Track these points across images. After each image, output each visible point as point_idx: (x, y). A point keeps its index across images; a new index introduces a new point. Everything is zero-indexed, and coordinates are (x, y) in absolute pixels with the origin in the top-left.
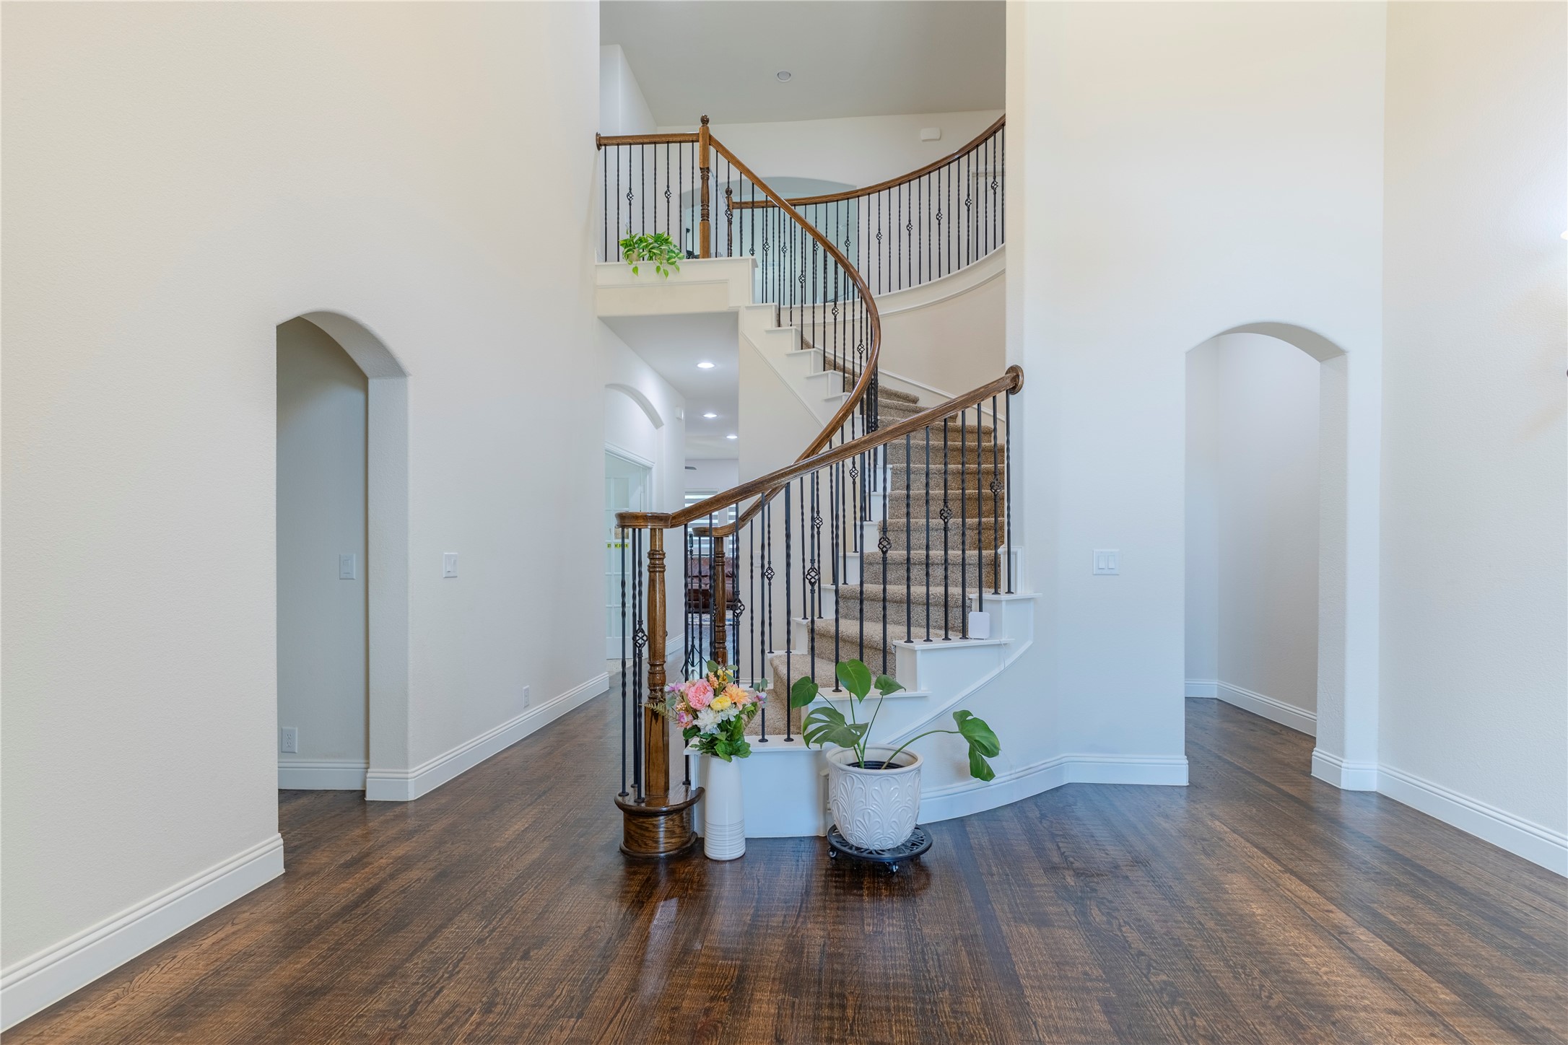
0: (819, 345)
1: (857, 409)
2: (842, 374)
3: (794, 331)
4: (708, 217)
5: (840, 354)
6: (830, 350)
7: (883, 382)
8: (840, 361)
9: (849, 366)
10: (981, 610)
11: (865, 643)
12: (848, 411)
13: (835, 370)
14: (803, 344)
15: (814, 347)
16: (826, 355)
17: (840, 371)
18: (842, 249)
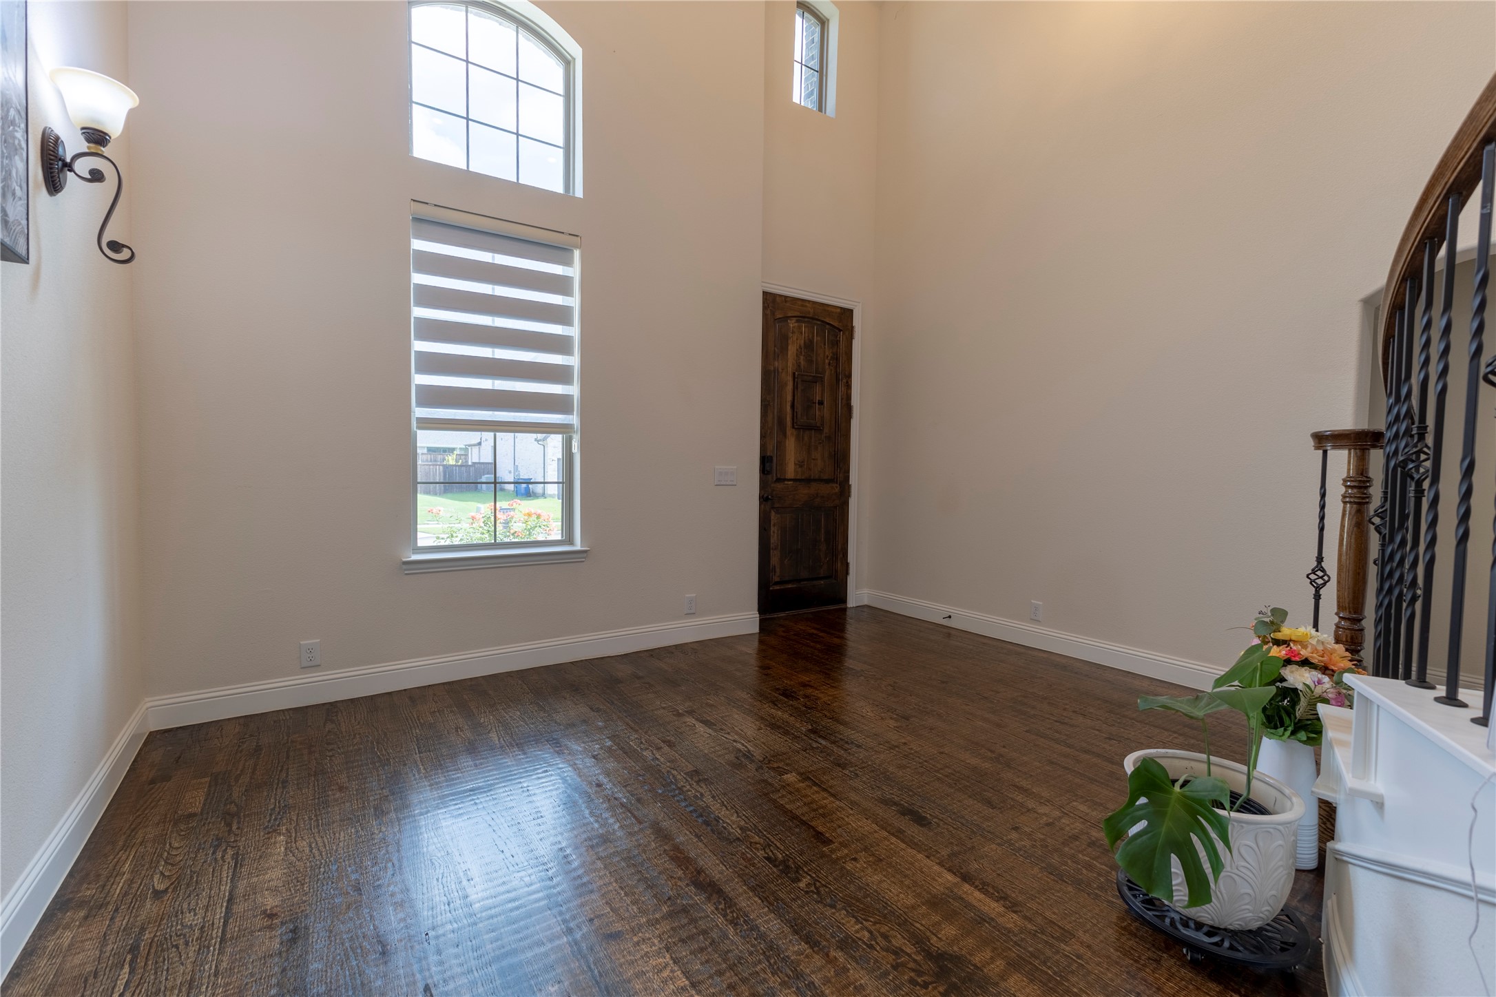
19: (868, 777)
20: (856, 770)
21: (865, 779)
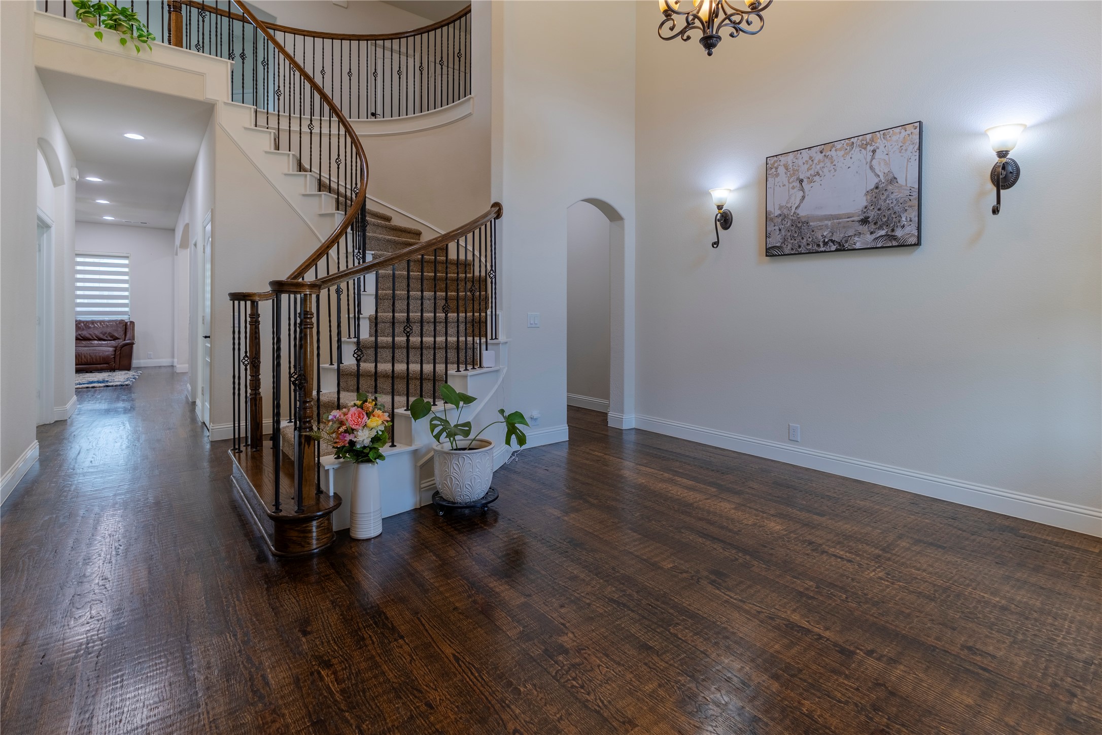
0: (316, 169)
1: (349, 230)
2: (336, 197)
3: (291, 156)
4: (181, 10)
5: (334, 179)
6: (325, 175)
7: (369, 206)
8: (334, 186)
9: (342, 190)
10: (487, 350)
11: (424, 376)
12: (343, 231)
13: (330, 193)
14: (301, 168)
15: (311, 171)
16: (322, 178)
17: (335, 193)
18: (318, 80)
19: (604, 568)
20: (614, 574)
21: (607, 566)
